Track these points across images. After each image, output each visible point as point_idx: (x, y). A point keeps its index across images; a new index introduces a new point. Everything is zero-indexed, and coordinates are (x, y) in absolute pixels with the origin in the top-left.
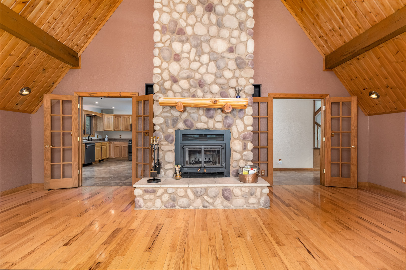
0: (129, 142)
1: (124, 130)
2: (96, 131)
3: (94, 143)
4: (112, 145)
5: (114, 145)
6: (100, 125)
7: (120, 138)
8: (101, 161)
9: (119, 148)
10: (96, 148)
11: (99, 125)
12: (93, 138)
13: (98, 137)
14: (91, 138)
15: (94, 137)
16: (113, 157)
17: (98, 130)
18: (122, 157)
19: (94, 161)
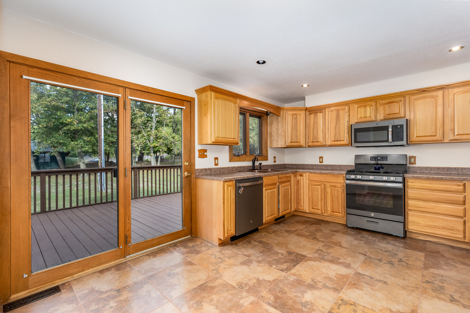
0: (348, 176)
1: (329, 143)
2: (271, 148)
3: (261, 178)
4: (303, 180)
5: (308, 181)
6: (278, 133)
7: (320, 162)
8: (280, 220)
9: (320, 190)
10: (266, 190)
11: (275, 135)
12: (264, 163)
13: (275, 162)
14: (260, 164)
15: (267, 160)
16: (305, 209)
17: (275, 145)
18: (329, 213)
19: (262, 224)
